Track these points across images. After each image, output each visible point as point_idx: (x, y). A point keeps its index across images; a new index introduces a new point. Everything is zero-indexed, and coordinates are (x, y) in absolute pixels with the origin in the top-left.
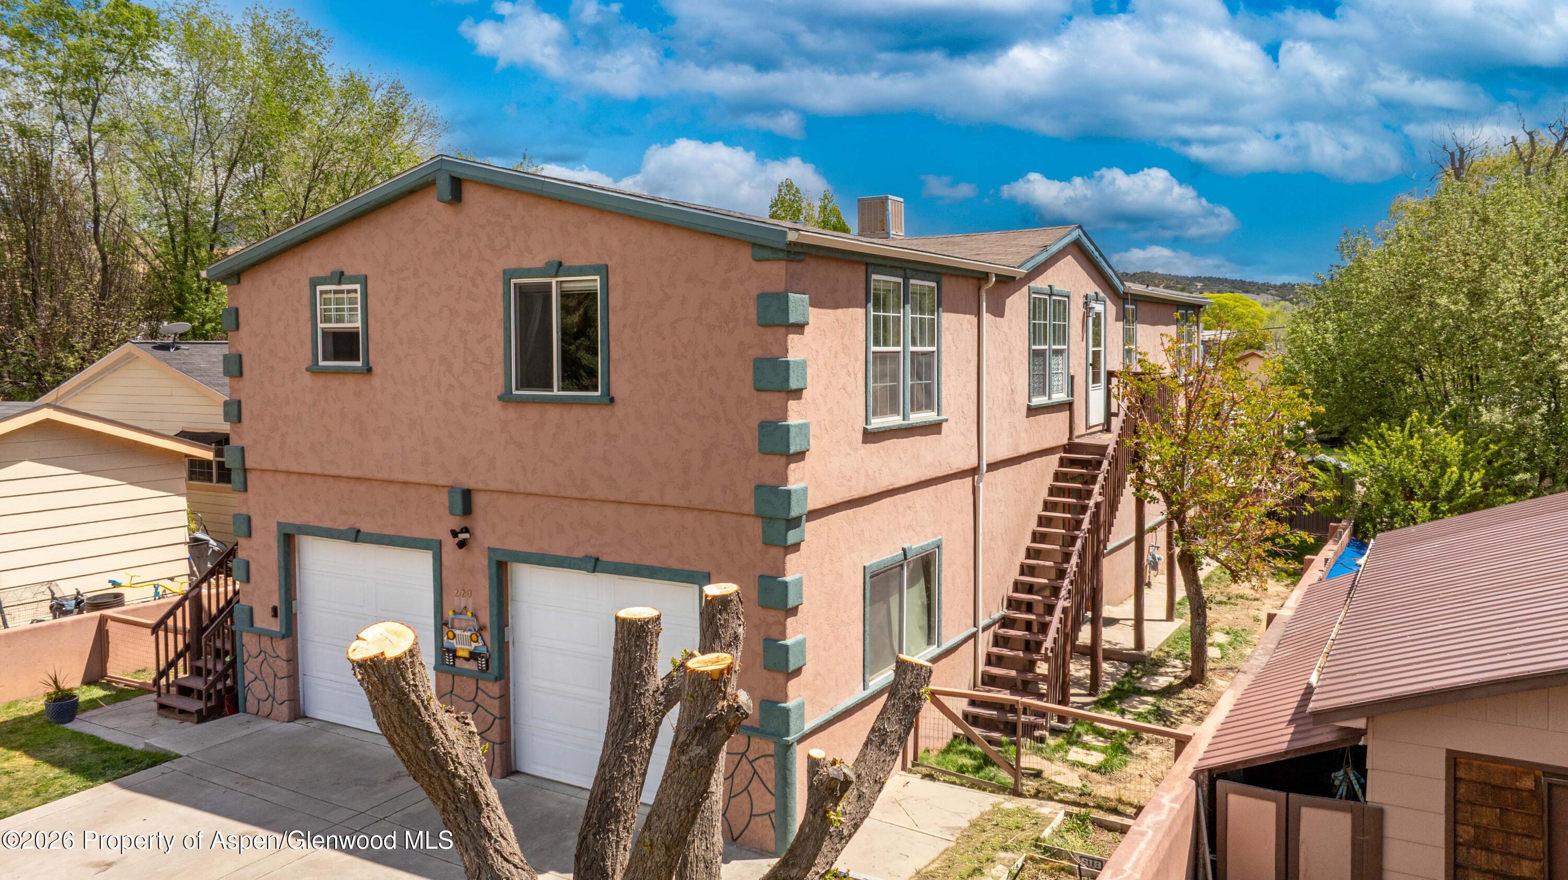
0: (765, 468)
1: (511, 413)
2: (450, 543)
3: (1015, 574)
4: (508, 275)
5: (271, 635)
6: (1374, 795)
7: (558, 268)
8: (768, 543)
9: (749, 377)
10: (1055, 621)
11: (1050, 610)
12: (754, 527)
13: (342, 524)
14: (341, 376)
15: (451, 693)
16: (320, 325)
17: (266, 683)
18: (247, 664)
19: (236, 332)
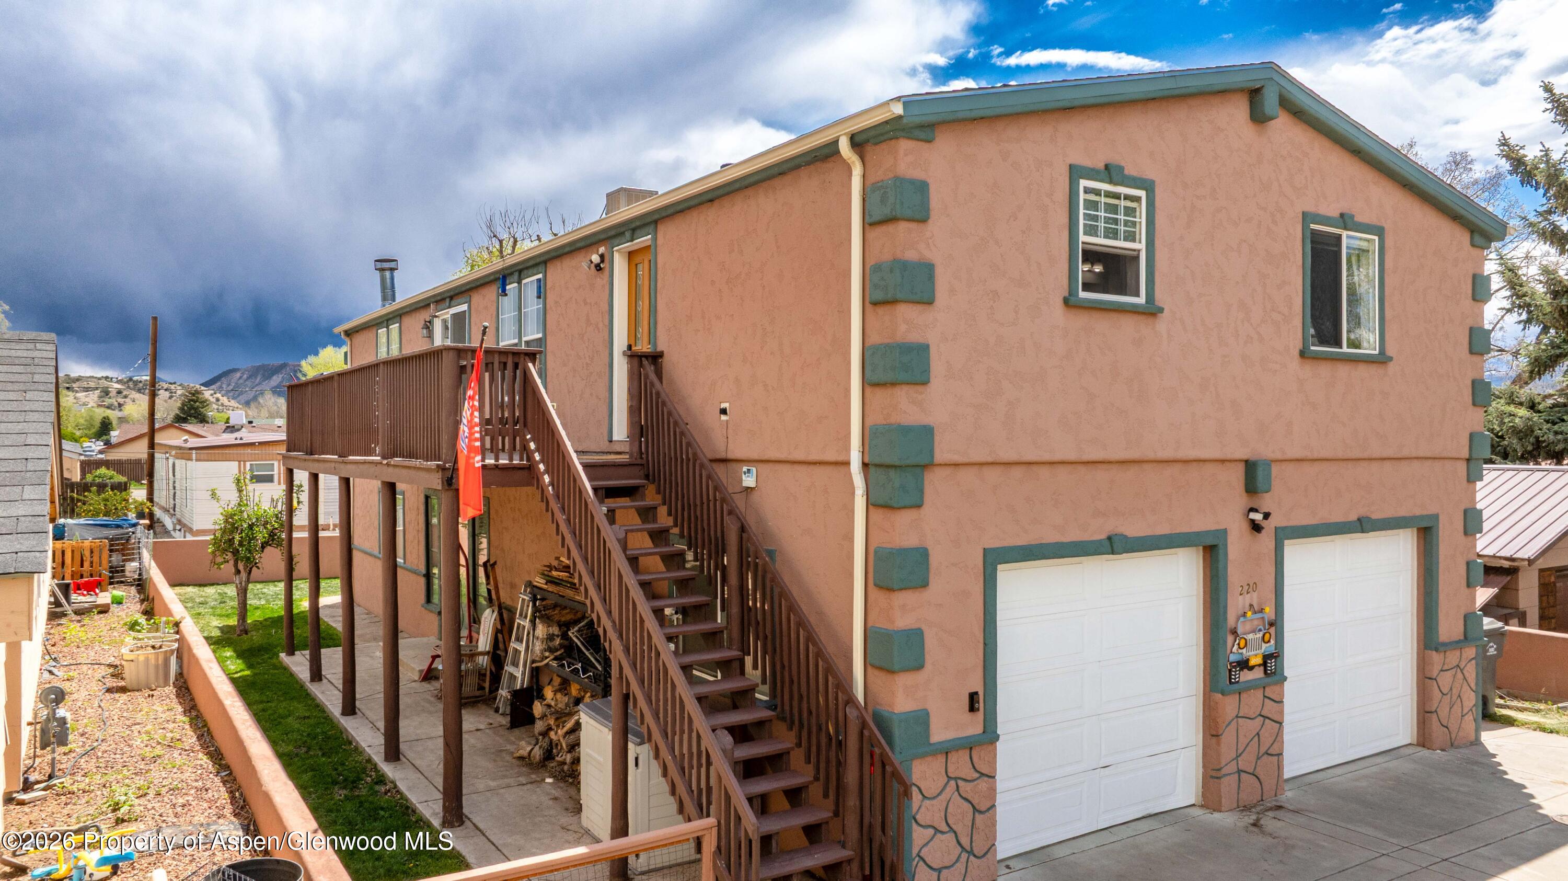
1: (1307, 370)
2: (1235, 531)
4: (1307, 217)
5: (969, 747)
8: (1470, 480)
9: (1466, 343)
12: (1462, 469)
13: (1096, 532)
14: (1114, 316)
15: (1237, 717)
16: (1083, 238)
17: (955, 833)
18: (918, 817)
19: (921, 225)
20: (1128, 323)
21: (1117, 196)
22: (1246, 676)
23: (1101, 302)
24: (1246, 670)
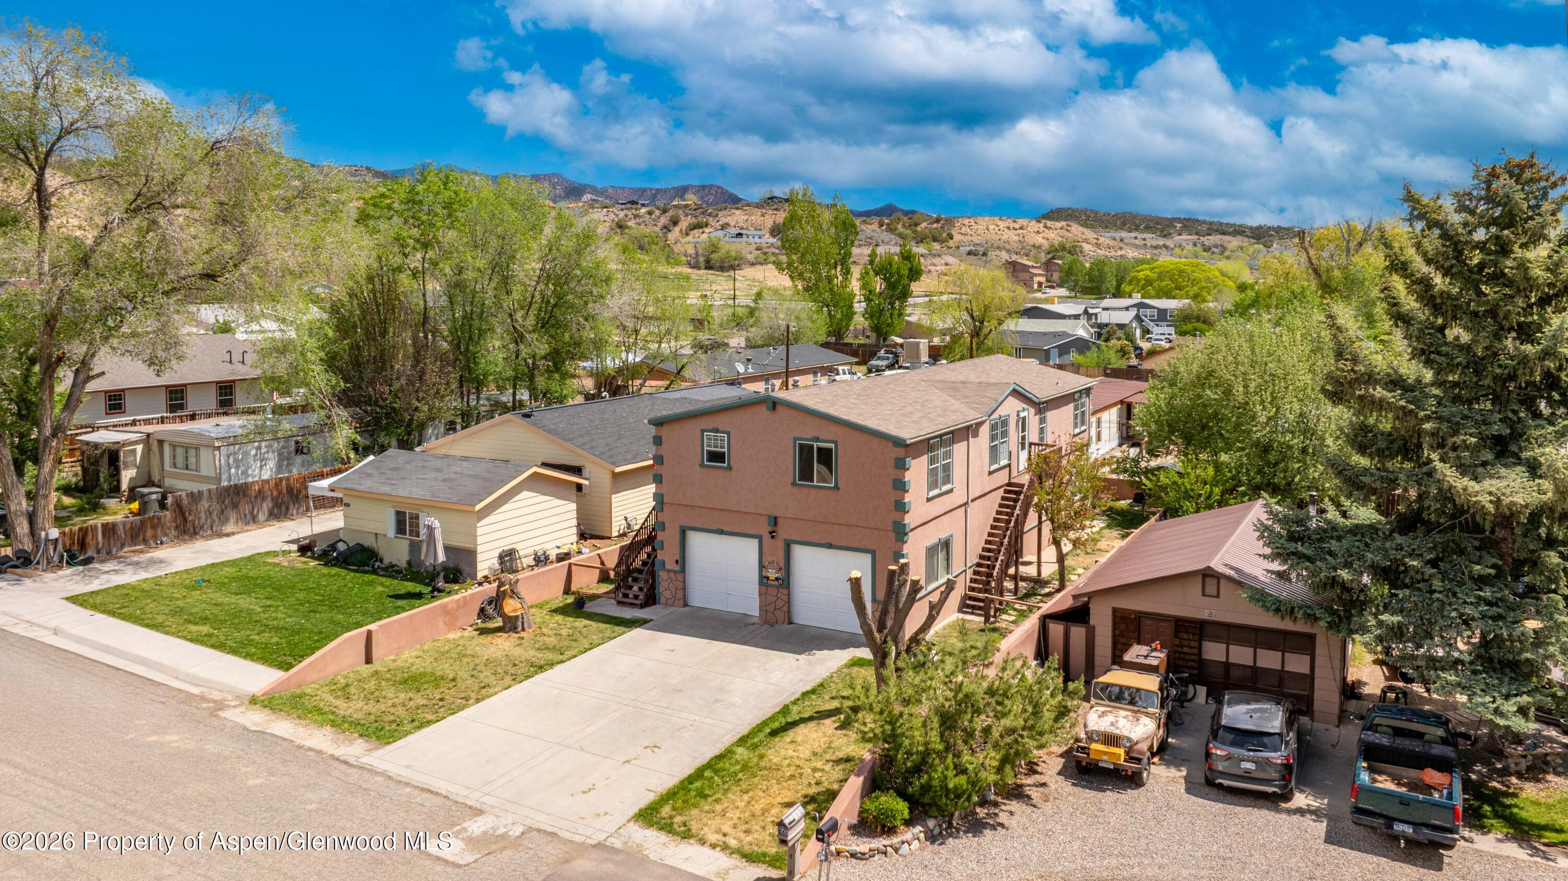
0: (896, 516)
1: (795, 490)
2: (767, 537)
3: (983, 544)
4: (795, 439)
5: (675, 572)
6: (1093, 621)
7: (817, 440)
8: (897, 540)
9: (891, 485)
10: (998, 564)
11: (997, 559)
12: (892, 535)
13: (714, 527)
14: (717, 469)
15: (766, 593)
16: (706, 448)
17: (671, 591)
18: (663, 586)
20: (722, 471)
21: (718, 437)
23: (713, 465)
24: (769, 580)
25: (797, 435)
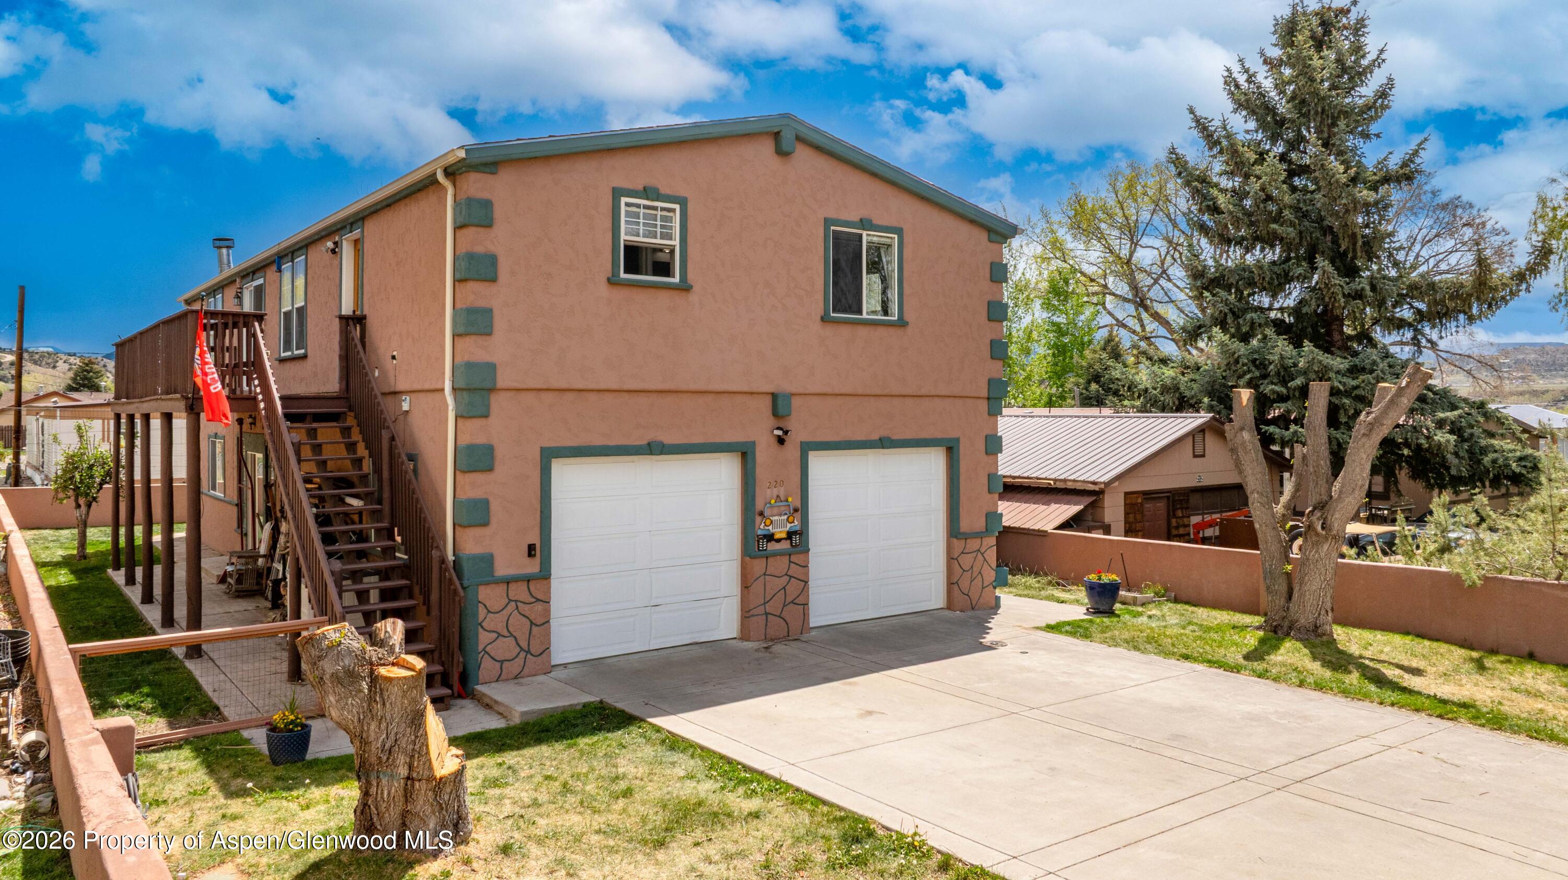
1: (829, 330)
2: (763, 443)
4: (828, 222)
5: (521, 580)
7: (865, 224)
8: (991, 414)
9: (985, 313)
13: (638, 439)
14: (652, 291)
15: (764, 574)
16: (623, 237)
17: (515, 638)
18: (483, 624)
19: (488, 229)
20: (664, 296)
21: (655, 208)
22: (773, 546)
23: (640, 281)
24: (773, 542)
25: (832, 214)
